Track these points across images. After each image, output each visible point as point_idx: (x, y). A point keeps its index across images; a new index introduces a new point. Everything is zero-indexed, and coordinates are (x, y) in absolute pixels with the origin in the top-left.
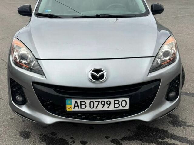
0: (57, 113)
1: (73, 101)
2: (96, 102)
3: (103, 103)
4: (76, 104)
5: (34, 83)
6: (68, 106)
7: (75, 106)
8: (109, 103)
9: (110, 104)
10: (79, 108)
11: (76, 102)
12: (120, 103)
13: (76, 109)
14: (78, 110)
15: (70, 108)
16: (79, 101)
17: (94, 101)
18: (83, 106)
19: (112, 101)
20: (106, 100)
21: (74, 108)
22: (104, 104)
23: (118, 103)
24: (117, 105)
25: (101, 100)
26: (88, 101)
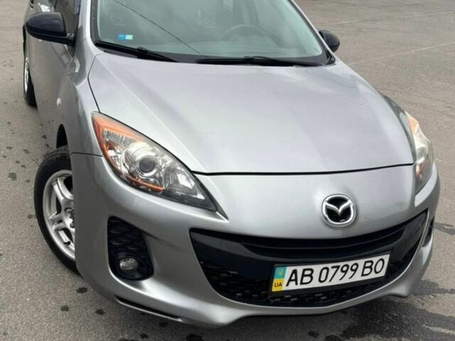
0: (239, 296)
1: (289, 270)
2: (333, 267)
3: (345, 269)
4: (294, 275)
5: (195, 230)
6: (276, 281)
7: (290, 280)
8: (354, 267)
9: (355, 271)
10: (297, 284)
11: (295, 272)
12: (373, 267)
13: (293, 286)
14: (295, 288)
15: (281, 285)
16: (300, 269)
17: (329, 266)
18: (306, 279)
19: (361, 262)
20: (350, 263)
21: (287, 285)
22: (346, 272)
23: (370, 267)
24: (367, 271)
25: (341, 264)
26: (317, 268)
